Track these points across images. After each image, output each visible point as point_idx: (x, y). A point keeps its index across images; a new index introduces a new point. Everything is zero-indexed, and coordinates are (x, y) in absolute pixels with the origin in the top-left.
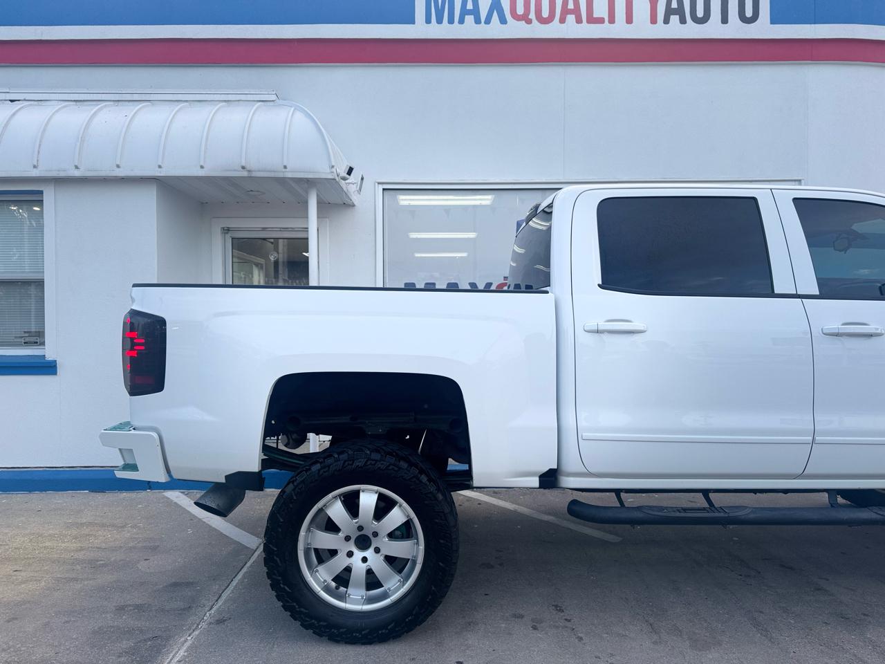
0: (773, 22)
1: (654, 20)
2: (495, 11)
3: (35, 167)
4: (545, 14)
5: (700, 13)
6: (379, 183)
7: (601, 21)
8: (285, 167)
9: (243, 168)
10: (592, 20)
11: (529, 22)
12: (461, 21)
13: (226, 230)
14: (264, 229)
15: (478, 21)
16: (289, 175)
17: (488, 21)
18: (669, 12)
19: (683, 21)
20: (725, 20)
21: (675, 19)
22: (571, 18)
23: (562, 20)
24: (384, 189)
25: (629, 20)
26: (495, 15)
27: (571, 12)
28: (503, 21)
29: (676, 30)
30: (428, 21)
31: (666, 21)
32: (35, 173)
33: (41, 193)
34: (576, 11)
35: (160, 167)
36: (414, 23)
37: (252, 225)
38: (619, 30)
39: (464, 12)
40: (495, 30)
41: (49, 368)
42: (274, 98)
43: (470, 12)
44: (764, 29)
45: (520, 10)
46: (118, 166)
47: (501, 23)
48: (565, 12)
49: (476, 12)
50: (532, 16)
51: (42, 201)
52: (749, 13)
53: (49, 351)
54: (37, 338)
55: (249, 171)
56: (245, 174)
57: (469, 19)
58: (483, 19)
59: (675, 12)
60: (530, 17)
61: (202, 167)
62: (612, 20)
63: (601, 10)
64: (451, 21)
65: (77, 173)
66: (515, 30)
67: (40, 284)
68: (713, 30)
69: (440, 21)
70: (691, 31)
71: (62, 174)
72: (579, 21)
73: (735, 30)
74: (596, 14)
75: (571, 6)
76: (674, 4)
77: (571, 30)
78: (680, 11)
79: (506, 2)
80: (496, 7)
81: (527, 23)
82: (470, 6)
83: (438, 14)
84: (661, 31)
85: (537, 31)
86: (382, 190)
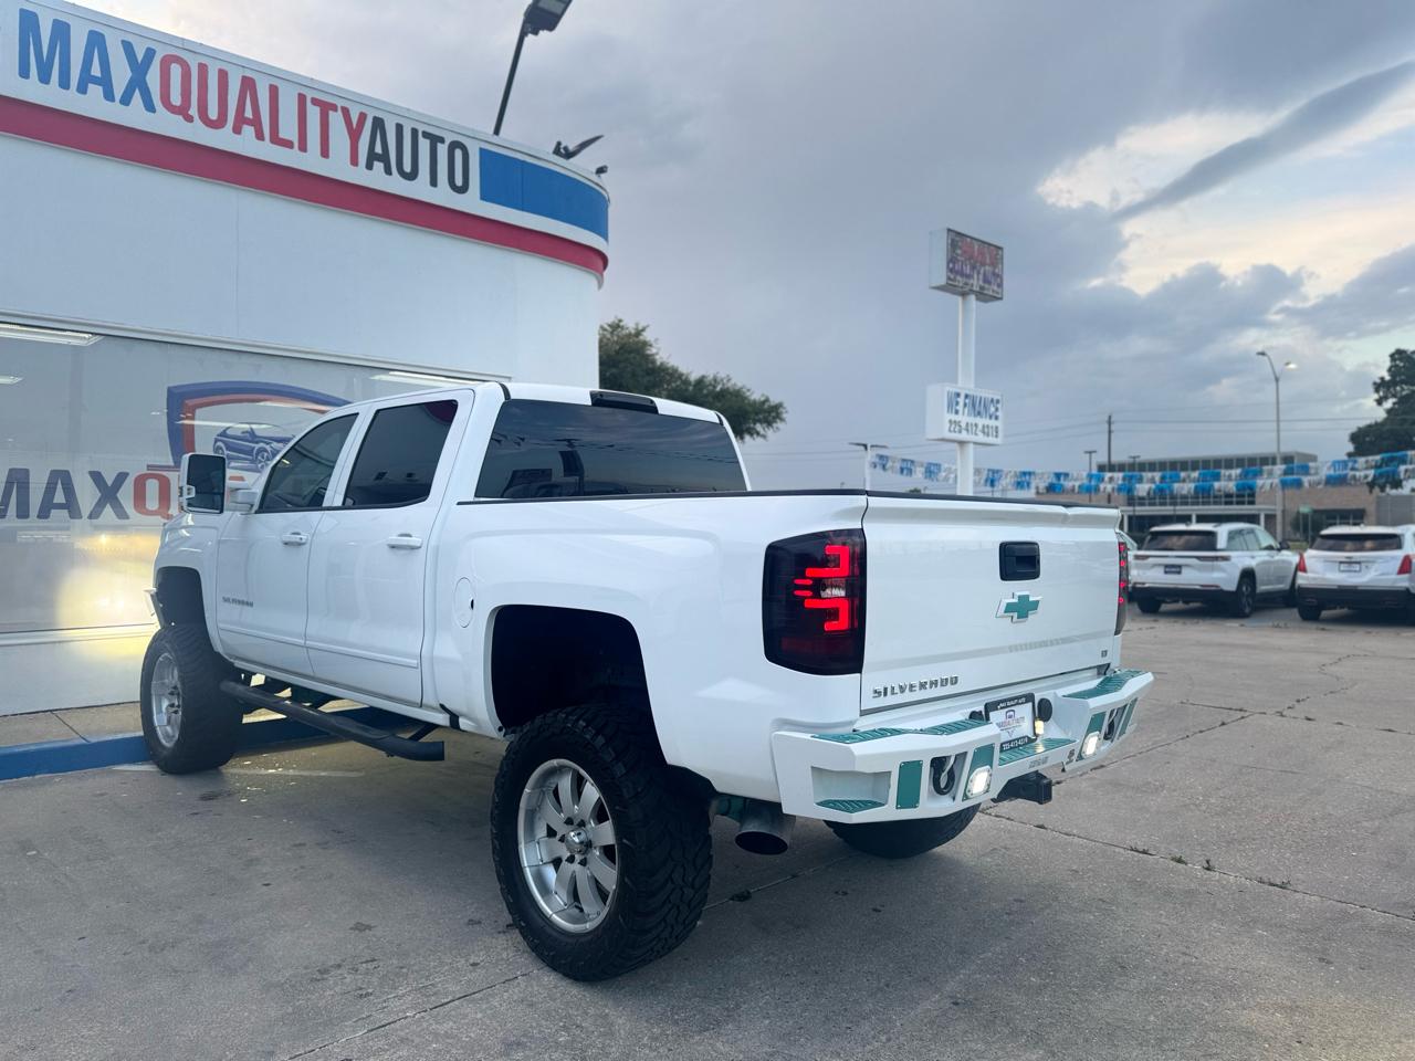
0: (483, 197)
1: (354, 161)
2: (137, 91)
4: (213, 114)
5: (407, 168)
7: (288, 144)
10: (276, 140)
11: (189, 119)
12: (82, 90)
15: (109, 96)
17: (126, 100)
18: (372, 158)
19: (388, 171)
20: (434, 182)
21: (379, 166)
22: (248, 130)
23: (237, 130)
25: (325, 153)
26: (137, 96)
27: (248, 121)
28: (149, 107)
29: (376, 179)
30: (23, 73)
31: (369, 166)
34: (256, 122)
38: (310, 162)
39: (86, 78)
40: (133, 116)
43: (96, 81)
44: (473, 203)
45: (176, 100)
47: (147, 110)
48: (241, 120)
49: (105, 83)
50: (193, 111)
52: (459, 182)
57: (95, 91)
58: (118, 95)
59: (379, 158)
60: (190, 113)
62: (303, 148)
64: (64, 84)
66: (165, 124)
68: (420, 190)
69: (45, 79)
70: (395, 185)
72: (259, 136)
73: (442, 196)
74: (283, 134)
75: (249, 113)
76: (378, 149)
77: (246, 144)
78: (384, 158)
79: (153, 79)
80: (138, 83)
81: (186, 119)
82: (96, 72)
83: (41, 68)
84: (363, 177)
85: (200, 134)
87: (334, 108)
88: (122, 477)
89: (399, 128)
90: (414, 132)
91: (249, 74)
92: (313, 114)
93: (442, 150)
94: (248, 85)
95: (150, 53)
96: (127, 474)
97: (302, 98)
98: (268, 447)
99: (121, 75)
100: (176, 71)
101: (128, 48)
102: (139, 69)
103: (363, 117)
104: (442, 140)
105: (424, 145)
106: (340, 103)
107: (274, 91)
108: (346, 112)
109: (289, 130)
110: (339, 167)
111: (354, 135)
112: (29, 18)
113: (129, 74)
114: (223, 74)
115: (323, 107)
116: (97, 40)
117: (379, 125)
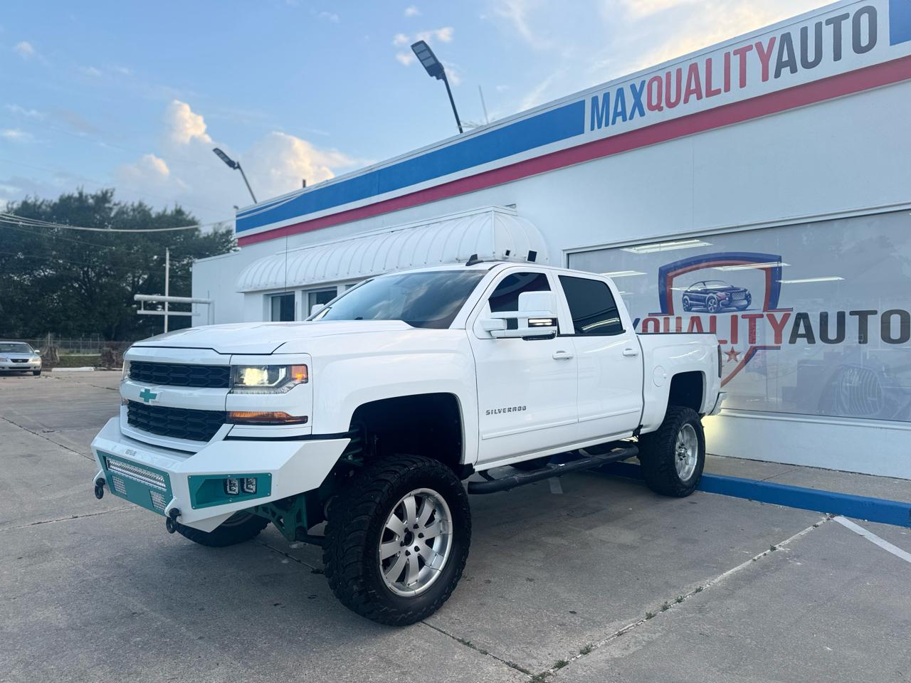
1: (765, 78)
2: (637, 108)
4: (673, 100)
5: (811, 58)
6: (564, 250)
7: (718, 92)
10: (710, 93)
11: (661, 109)
12: (614, 123)
15: (624, 120)
17: (631, 118)
18: (780, 66)
19: (794, 70)
20: (838, 57)
21: (786, 71)
22: (693, 97)
23: (686, 101)
24: (568, 254)
25: (743, 84)
27: (693, 92)
28: (642, 114)
29: (788, 80)
30: (592, 129)
31: (777, 75)
34: (697, 90)
36: (583, 132)
38: (736, 95)
39: (616, 114)
40: (638, 123)
43: (619, 114)
44: (883, 53)
45: (654, 103)
47: (642, 116)
48: (689, 92)
49: (623, 114)
50: (663, 104)
52: (865, 41)
57: (619, 119)
58: (628, 117)
59: (786, 64)
60: (662, 105)
62: (727, 88)
64: (607, 125)
66: (652, 118)
69: (600, 126)
70: (804, 76)
72: (699, 97)
74: (714, 88)
75: (693, 87)
76: (785, 58)
77: (695, 106)
78: (791, 62)
79: (644, 99)
80: (638, 104)
81: (659, 111)
82: (619, 109)
83: (598, 121)
84: (774, 85)
85: (669, 114)
86: (565, 255)
87: (750, 48)
88: (637, 321)
89: (804, 31)
90: (818, 26)
91: (693, 62)
92: (735, 61)
93: (847, 27)
94: (693, 68)
95: (643, 84)
96: (639, 319)
97: (727, 56)
98: (715, 296)
99: (630, 103)
100: (655, 85)
102: (637, 96)
103: (771, 41)
104: (846, 16)
105: (828, 32)
106: (753, 43)
107: (709, 62)
108: (759, 46)
109: (718, 83)
110: (756, 88)
111: (765, 59)
112: (595, 100)
113: (633, 100)
114: (679, 71)
115: (742, 53)
116: (620, 93)
117: (786, 39)
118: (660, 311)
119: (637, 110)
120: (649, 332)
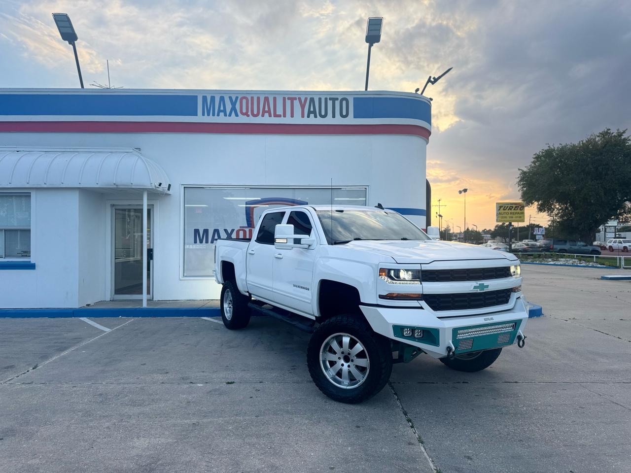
0: (355, 117)
1: (303, 116)
3: (28, 183)
4: (255, 112)
5: (323, 113)
7: (280, 116)
8: (132, 184)
9: (114, 184)
10: (276, 116)
11: (248, 116)
12: (218, 115)
13: (113, 206)
14: (130, 205)
15: (225, 115)
16: (133, 187)
17: (230, 115)
18: (309, 113)
19: (316, 117)
20: (334, 116)
21: (312, 115)
22: (267, 115)
23: (263, 116)
25: (292, 116)
27: (267, 112)
28: (237, 115)
29: (312, 120)
30: (203, 115)
31: (308, 116)
32: (28, 186)
33: (30, 193)
34: (269, 112)
35: (80, 183)
36: (197, 115)
37: (124, 203)
38: (288, 120)
39: (219, 111)
40: (233, 119)
41: (32, 266)
42: (131, 151)
43: (222, 111)
44: (351, 120)
45: (244, 111)
46: (62, 183)
48: (264, 112)
49: (224, 111)
50: (249, 113)
51: (30, 196)
52: (344, 113)
53: (32, 260)
54: (27, 253)
55: (117, 185)
56: (115, 186)
57: (222, 114)
58: (228, 114)
59: (312, 112)
60: (249, 114)
61: (97, 184)
62: (285, 116)
63: (280, 111)
64: (214, 115)
65: (45, 186)
66: (243, 119)
67: (29, 231)
68: (329, 120)
69: (209, 115)
70: (319, 121)
71: (39, 186)
72: (270, 116)
73: (339, 121)
74: (278, 113)
75: (266, 109)
76: (312, 109)
77: (267, 120)
78: (314, 112)
79: (238, 107)
80: (234, 109)
82: (222, 108)
83: (208, 111)
84: (306, 121)
85: (252, 120)
86: (183, 188)
87: (295, 99)
88: (233, 230)
89: (320, 99)
90: (326, 99)
91: (266, 96)
92: (288, 103)
93: (337, 103)
94: (266, 99)
95: (237, 98)
96: (234, 230)
97: (284, 99)
99: (229, 107)
100: (244, 101)
101: (230, 98)
102: (233, 104)
103: (306, 99)
104: (337, 99)
105: (330, 103)
106: (297, 97)
107: (275, 99)
108: (300, 99)
110: (298, 120)
111: (303, 107)
112: (205, 98)
113: (231, 106)
114: (258, 99)
115: (292, 100)
116: (222, 99)
117: (312, 100)
118: (247, 226)
119: (233, 112)
120: (240, 237)
